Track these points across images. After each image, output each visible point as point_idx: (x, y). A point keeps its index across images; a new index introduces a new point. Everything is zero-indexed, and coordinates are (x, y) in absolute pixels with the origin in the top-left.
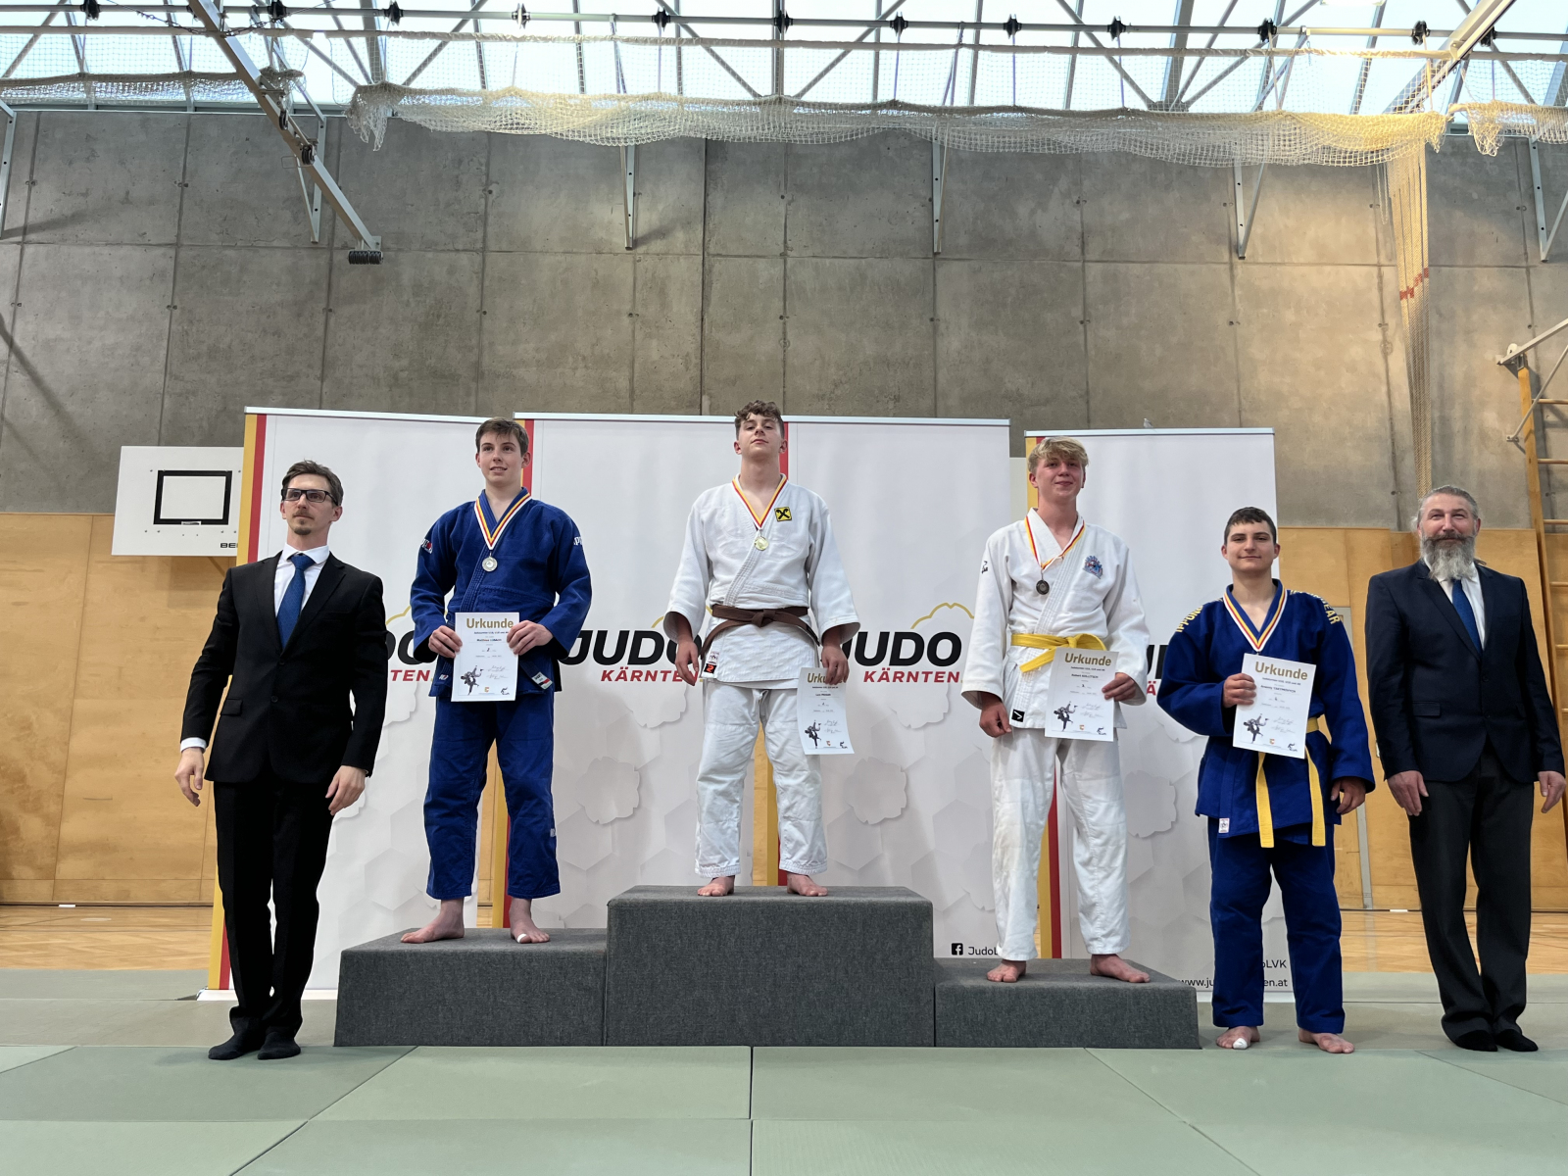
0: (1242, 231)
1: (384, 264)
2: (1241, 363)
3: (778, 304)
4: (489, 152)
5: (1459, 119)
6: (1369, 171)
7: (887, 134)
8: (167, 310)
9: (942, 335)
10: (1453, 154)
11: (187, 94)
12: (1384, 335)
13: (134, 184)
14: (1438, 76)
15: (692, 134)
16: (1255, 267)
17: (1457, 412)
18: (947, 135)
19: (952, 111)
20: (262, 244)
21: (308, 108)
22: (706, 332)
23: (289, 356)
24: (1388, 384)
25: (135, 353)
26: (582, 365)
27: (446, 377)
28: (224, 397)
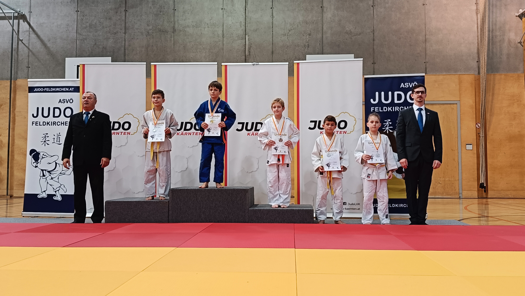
2: (426, 19)
3: (270, 4)
8: (76, 12)
9: (325, 12)
12: (477, 7)
22: (247, 14)
23: (114, 26)
24: (477, 24)
25: (67, 27)
26: (207, 27)
27: (164, 32)
28: (95, 40)
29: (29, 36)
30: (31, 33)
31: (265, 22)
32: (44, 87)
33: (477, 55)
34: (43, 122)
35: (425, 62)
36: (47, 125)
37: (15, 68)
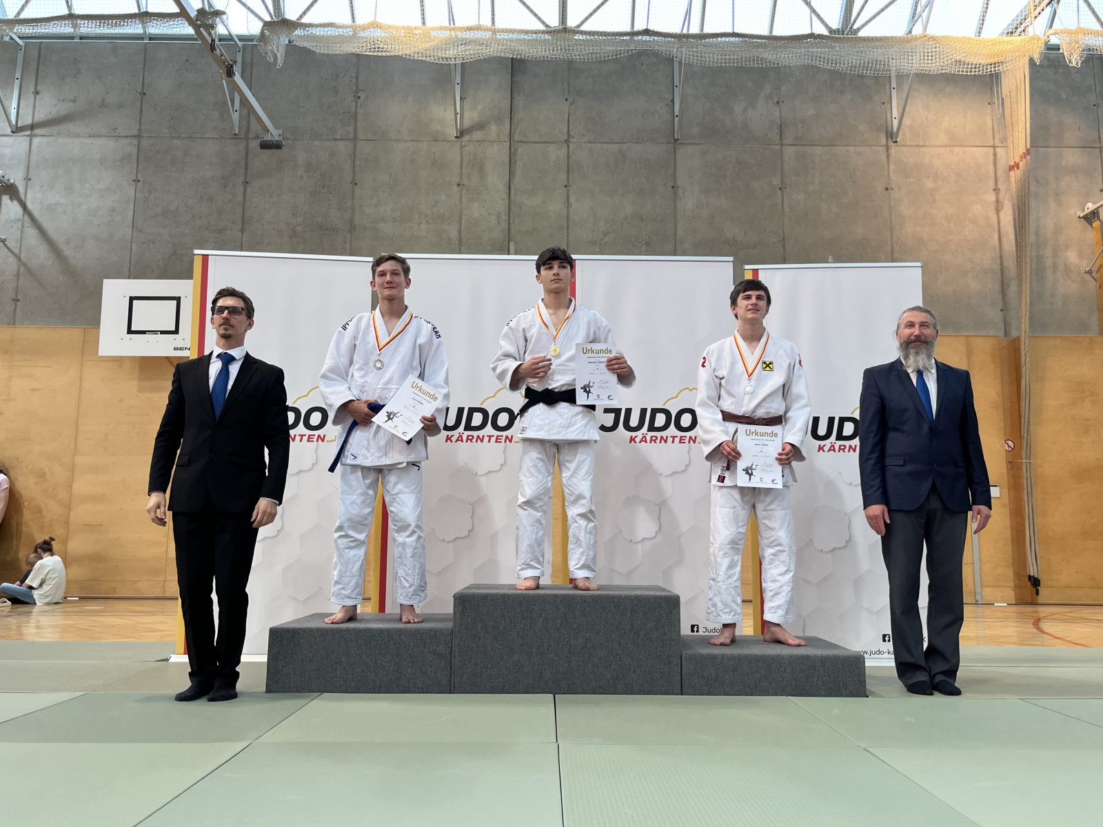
0: (895, 123)
1: (284, 149)
2: (893, 218)
3: (563, 177)
4: (358, 69)
5: (1054, 40)
6: (988, 79)
7: (641, 54)
8: (133, 183)
9: (680, 197)
10: (1049, 66)
11: (144, 28)
12: (997, 197)
13: (108, 93)
14: (1039, 9)
15: (502, 55)
16: (905, 149)
17: (1048, 252)
18: (683, 53)
19: (688, 36)
20: (199, 135)
21: (229, 38)
22: (512, 197)
23: (219, 216)
24: (999, 232)
25: (111, 213)
26: (424, 221)
27: (328, 229)
28: (174, 245)
29: (22, 232)
30: (26, 224)
31: (552, 215)
33: (999, 296)
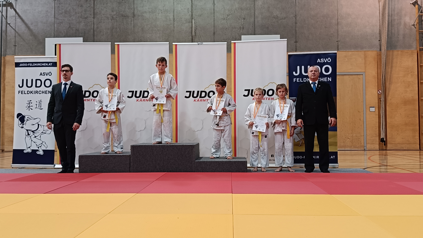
2: (338, 6)
8: (54, 1)
22: (193, 2)
23: (85, 12)
24: (379, 10)
25: (46, 13)
26: (161, 12)
27: (125, 16)
28: (69, 24)
29: (15, 20)
30: (16, 17)
31: (208, 9)
32: (27, 63)
33: (378, 35)
34: (28, 91)
35: (337, 41)
36: (31, 94)
37: (4, 47)
